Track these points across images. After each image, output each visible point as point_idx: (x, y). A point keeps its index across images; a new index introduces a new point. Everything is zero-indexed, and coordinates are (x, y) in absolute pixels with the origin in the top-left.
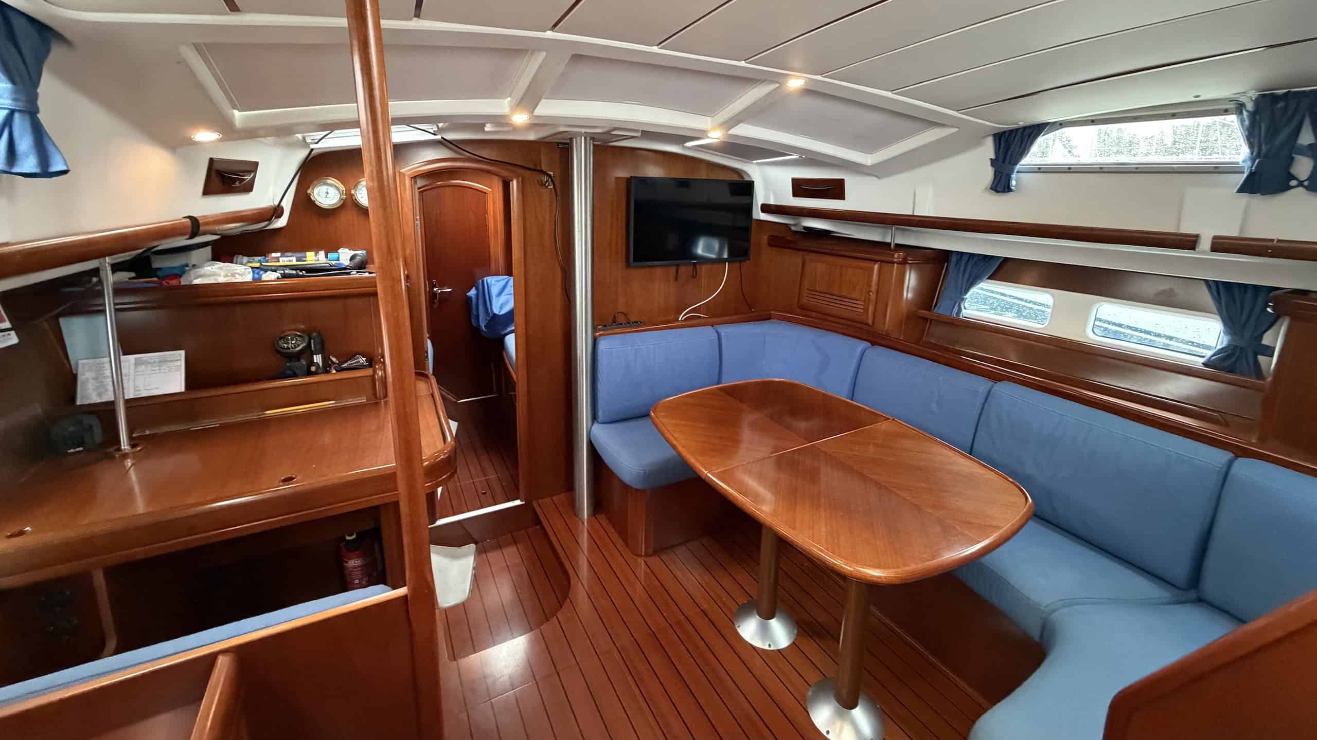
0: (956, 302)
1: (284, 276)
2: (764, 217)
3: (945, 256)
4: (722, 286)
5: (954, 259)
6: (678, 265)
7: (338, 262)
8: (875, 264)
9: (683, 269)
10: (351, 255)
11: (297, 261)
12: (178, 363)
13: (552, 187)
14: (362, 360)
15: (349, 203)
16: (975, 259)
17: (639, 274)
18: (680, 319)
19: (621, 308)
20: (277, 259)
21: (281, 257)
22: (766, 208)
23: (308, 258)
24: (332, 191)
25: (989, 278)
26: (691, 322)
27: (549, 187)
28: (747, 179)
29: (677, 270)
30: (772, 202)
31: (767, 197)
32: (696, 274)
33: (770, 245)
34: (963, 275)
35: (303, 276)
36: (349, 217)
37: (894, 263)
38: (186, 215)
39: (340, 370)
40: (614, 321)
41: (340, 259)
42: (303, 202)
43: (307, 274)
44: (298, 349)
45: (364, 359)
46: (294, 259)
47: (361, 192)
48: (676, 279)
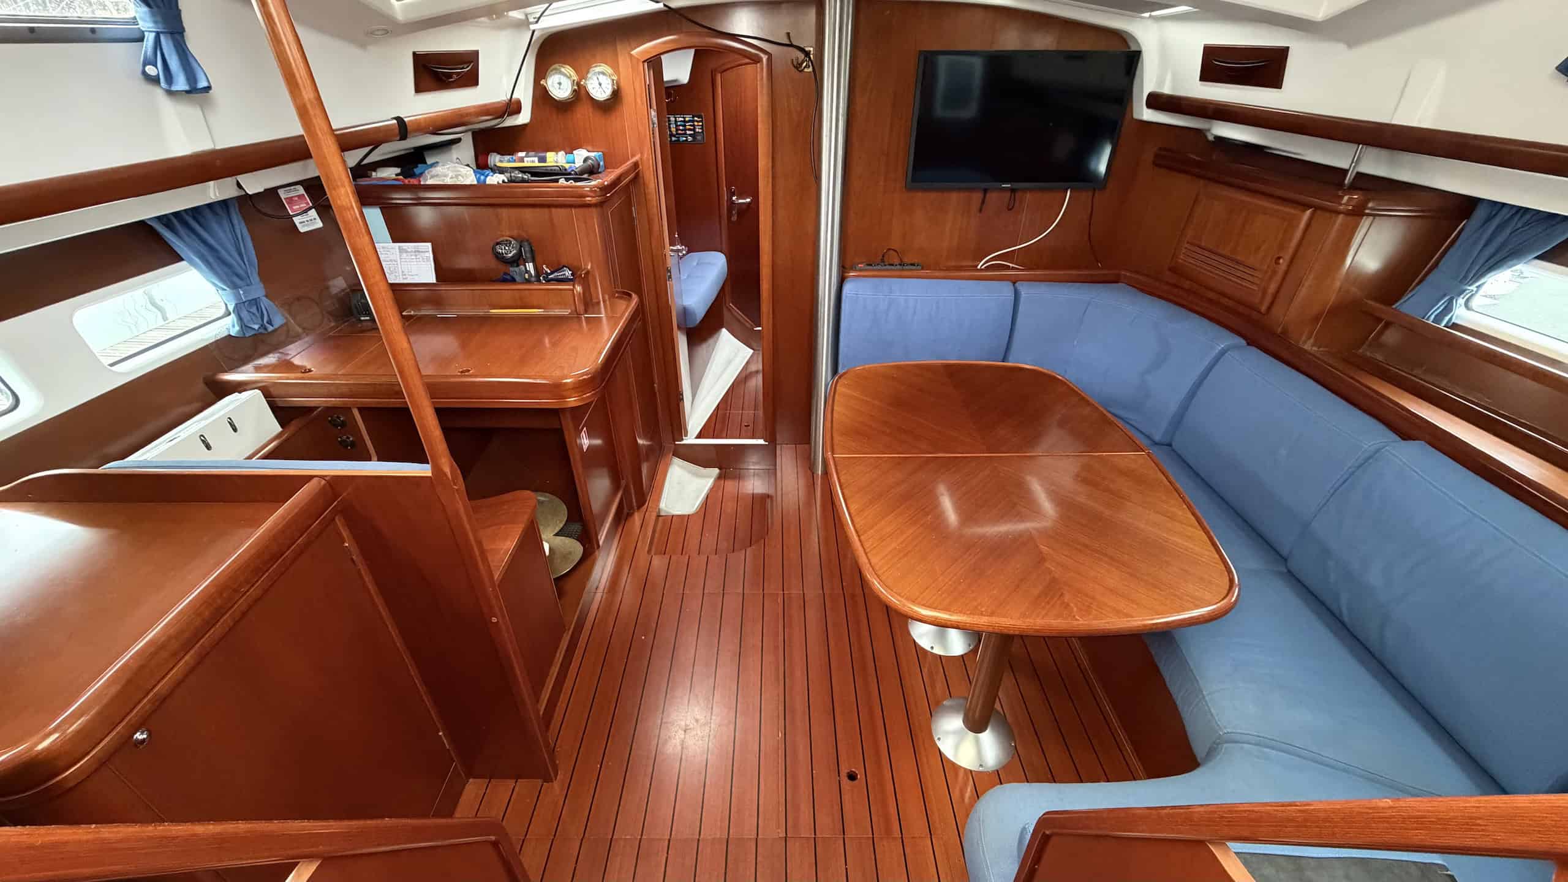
0: (1445, 295)
1: (511, 181)
2: (1149, 115)
3: (1467, 205)
4: (1054, 224)
5: (1480, 214)
6: (985, 191)
7: (573, 165)
8: (1304, 211)
9: (992, 196)
10: (585, 156)
11: (539, 162)
12: (427, 254)
13: (810, 69)
14: (568, 273)
15: (580, 94)
16: (1528, 216)
17: (924, 199)
18: (979, 267)
19: (895, 243)
20: (522, 160)
21: (526, 156)
22: (1156, 101)
23: (548, 160)
24: (564, 80)
25: (1538, 258)
26: (996, 272)
27: (806, 70)
28: (1133, 48)
29: (985, 197)
30: (1167, 90)
31: (1161, 82)
32: (1013, 207)
33: (1156, 164)
34: (1486, 245)
35: (527, 181)
36: (583, 113)
37: (1338, 213)
38: (393, 116)
39: (548, 281)
40: (883, 261)
41: (576, 161)
42: (542, 96)
43: (533, 178)
44: (510, 255)
45: (570, 272)
46: (536, 159)
47: (591, 81)
48: (980, 211)
